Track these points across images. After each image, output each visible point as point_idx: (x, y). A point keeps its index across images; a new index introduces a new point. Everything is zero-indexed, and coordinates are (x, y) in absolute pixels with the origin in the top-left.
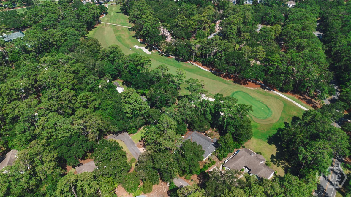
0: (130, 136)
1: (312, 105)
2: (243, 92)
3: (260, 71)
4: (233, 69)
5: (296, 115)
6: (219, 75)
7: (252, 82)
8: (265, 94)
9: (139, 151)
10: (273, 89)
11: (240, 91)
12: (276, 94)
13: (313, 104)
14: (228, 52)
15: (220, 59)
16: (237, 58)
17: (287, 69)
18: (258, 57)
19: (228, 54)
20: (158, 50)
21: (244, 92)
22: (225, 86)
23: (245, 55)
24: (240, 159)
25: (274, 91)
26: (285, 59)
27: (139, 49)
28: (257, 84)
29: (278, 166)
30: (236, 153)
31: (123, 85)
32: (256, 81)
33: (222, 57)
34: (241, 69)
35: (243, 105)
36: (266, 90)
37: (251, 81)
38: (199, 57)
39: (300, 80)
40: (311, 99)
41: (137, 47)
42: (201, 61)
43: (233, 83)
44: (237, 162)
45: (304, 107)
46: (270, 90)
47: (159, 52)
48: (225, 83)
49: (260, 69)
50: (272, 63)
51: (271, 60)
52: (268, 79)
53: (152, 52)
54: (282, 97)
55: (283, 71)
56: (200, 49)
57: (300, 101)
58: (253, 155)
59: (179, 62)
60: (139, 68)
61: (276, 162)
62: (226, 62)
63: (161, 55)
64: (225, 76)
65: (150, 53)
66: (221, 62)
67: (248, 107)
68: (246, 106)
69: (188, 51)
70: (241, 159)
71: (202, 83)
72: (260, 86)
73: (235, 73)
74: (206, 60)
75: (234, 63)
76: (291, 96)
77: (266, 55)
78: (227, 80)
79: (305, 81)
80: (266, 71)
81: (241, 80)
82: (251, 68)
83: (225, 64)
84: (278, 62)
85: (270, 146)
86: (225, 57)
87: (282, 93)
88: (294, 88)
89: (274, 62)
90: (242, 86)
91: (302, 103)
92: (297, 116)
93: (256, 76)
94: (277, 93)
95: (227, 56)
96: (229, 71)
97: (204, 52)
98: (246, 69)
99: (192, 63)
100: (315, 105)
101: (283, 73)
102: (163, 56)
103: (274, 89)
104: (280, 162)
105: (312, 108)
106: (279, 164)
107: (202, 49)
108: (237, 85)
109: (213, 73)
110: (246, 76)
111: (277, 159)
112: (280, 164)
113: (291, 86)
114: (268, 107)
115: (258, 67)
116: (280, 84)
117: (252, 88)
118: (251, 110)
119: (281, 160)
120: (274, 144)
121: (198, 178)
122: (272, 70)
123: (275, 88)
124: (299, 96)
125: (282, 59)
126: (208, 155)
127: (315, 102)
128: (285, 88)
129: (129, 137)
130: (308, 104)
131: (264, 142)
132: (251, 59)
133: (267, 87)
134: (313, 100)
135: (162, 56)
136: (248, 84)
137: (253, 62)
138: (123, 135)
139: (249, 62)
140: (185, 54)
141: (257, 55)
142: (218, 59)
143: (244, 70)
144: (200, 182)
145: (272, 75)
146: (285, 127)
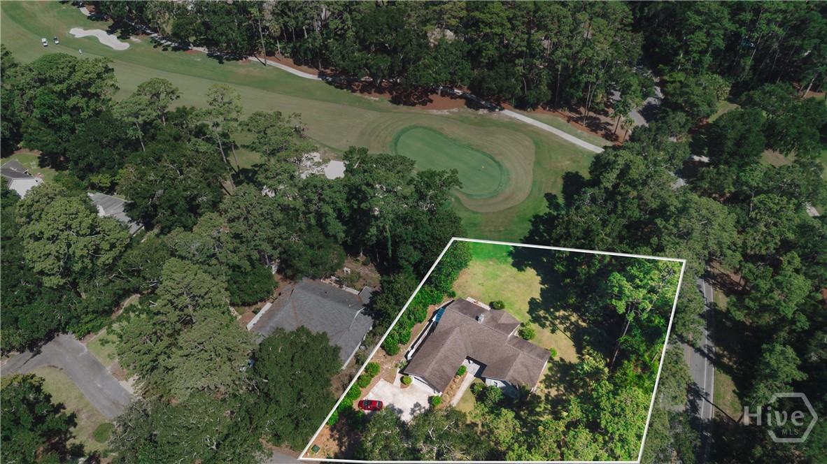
0: (84, 345)
1: (603, 132)
2: (421, 127)
3: (458, 58)
4: (384, 62)
5: (570, 170)
6: (349, 86)
7: (443, 95)
8: (482, 123)
9: (123, 390)
10: (499, 104)
11: (415, 127)
12: (511, 118)
13: (605, 128)
14: (359, 12)
15: (343, 36)
16: (390, 28)
17: (529, 42)
18: (445, 17)
19: (362, 20)
20: (148, 34)
21: (426, 128)
22: (371, 116)
23: (409, 16)
24: (448, 341)
25: (502, 109)
26: (519, 14)
27: (87, 38)
28: (454, 96)
29: (553, 331)
30: (434, 319)
31: (42, 164)
32: (452, 88)
33: (346, 31)
34: (405, 61)
35: (432, 174)
36: (481, 112)
37: (439, 92)
38: (280, 38)
39: (566, 68)
40: (598, 116)
41: (78, 32)
42: (289, 50)
43: (390, 104)
44: (443, 351)
45: (585, 140)
46: (492, 109)
47: (153, 40)
48: (370, 107)
49: (459, 53)
50: (489, 30)
51: (483, 22)
52: (483, 79)
53: (132, 43)
54: (526, 125)
55: (519, 49)
56: (277, 14)
57: (572, 125)
58: (482, 318)
59: (221, 62)
60: (74, 100)
61: (546, 319)
62: (360, 43)
63: (160, 49)
64: (366, 88)
65: (123, 46)
66: (345, 47)
67: (446, 176)
68: (441, 174)
69: (240, 24)
70: (451, 338)
71: (295, 123)
72: (463, 101)
73: (391, 77)
74: (300, 46)
75: (383, 44)
76: (548, 115)
77: (467, 10)
78: (374, 98)
79: (578, 69)
80: (473, 56)
81: (412, 92)
82: (433, 54)
83: (360, 51)
84: (502, 25)
85: (521, 275)
86: (354, 29)
87: (525, 113)
88: (553, 95)
89: (491, 28)
90: (418, 109)
91: (579, 131)
92: (574, 172)
93: (450, 73)
94: (510, 114)
95: (358, 25)
96: (374, 71)
97: (292, 23)
98: (419, 59)
99: (263, 60)
100: (610, 131)
101: (520, 55)
102: (170, 49)
103: (503, 105)
104: (556, 318)
105: (604, 140)
106: (554, 325)
107: (283, 13)
108: (402, 108)
109: (330, 83)
110: (424, 81)
111: (547, 311)
112: (557, 322)
113: (544, 88)
114: (497, 159)
115: (451, 49)
116: (515, 89)
117: (445, 112)
118: (457, 182)
119: (558, 311)
120: (530, 266)
121: (332, 436)
122: (491, 51)
123: (504, 101)
124: (568, 113)
125: (511, 16)
126: (354, 349)
127: (608, 124)
128: (531, 96)
129: (81, 349)
130: (592, 131)
131: (504, 266)
132: (429, 27)
133: (483, 103)
134: (603, 119)
135: (165, 49)
136: (431, 101)
137: (434, 35)
138: (59, 344)
139: (425, 36)
140: (234, 35)
141: (441, 12)
142: (337, 40)
143: (414, 62)
144: (341, 447)
145: (491, 65)
146: (549, 207)
